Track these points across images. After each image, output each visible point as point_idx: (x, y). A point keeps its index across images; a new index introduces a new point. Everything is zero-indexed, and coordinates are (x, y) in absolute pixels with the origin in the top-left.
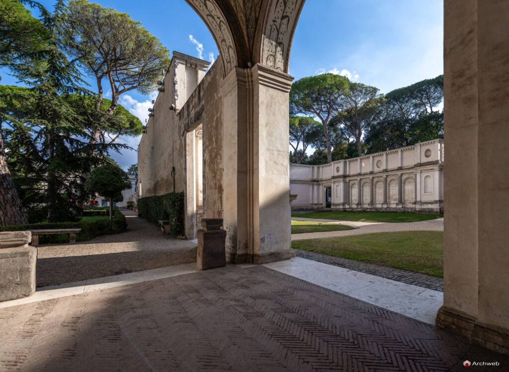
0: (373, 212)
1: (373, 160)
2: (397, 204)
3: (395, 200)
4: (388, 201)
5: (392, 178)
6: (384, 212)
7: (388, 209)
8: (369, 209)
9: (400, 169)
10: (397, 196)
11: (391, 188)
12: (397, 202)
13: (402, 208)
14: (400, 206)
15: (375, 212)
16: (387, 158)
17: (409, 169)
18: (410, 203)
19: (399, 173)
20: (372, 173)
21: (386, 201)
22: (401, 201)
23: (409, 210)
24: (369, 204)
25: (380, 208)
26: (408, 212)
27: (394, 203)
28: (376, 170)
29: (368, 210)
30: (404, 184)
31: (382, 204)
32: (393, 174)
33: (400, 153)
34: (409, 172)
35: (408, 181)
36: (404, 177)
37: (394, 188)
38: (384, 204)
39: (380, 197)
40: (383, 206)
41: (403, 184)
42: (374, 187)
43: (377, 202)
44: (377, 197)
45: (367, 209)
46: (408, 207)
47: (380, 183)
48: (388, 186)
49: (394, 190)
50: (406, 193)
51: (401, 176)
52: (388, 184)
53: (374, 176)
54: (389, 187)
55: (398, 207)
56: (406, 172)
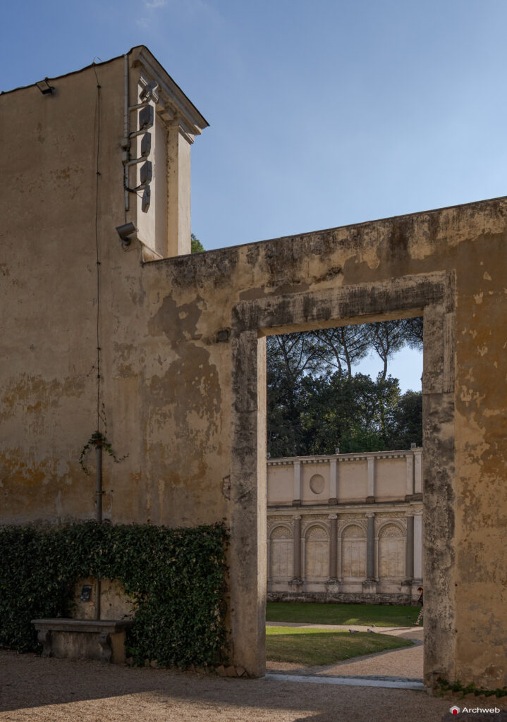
0: (302, 602)
1: (302, 473)
2: (364, 585)
3: (356, 574)
4: (339, 576)
5: (350, 520)
6: (330, 602)
7: (342, 597)
8: (291, 595)
9: (372, 501)
10: (363, 567)
11: (347, 545)
12: (362, 579)
13: (377, 593)
14: (372, 590)
15: (306, 602)
16: (338, 471)
17: (394, 503)
18: (394, 583)
19: (370, 511)
20: (298, 504)
21: (336, 577)
22: (372, 577)
23: (394, 600)
24: (290, 583)
25: (321, 594)
26: (391, 604)
27: (355, 583)
28: (309, 497)
29: (289, 598)
30: (380, 537)
31: (327, 583)
32: (355, 511)
33: (371, 465)
34: (392, 510)
35: (387, 531)
36: (381, 521)
37: (354, 545)
38: (332, 583)
39: (318, 566)
40: (331, 588)
41: (377, 538)
42: (303, 540)
43: (311, 579)
44: (310, 567)
45: (286, 594)
46: (387, 591)
47: (319, 532)
48: (339, 539)
49: (354, 552)
50: (384, 559)
51: (374, 518)
52: (340, 534)
53: (305, 512)
54: (342, 542)
55: (366, 591)
56: (386, 510)
